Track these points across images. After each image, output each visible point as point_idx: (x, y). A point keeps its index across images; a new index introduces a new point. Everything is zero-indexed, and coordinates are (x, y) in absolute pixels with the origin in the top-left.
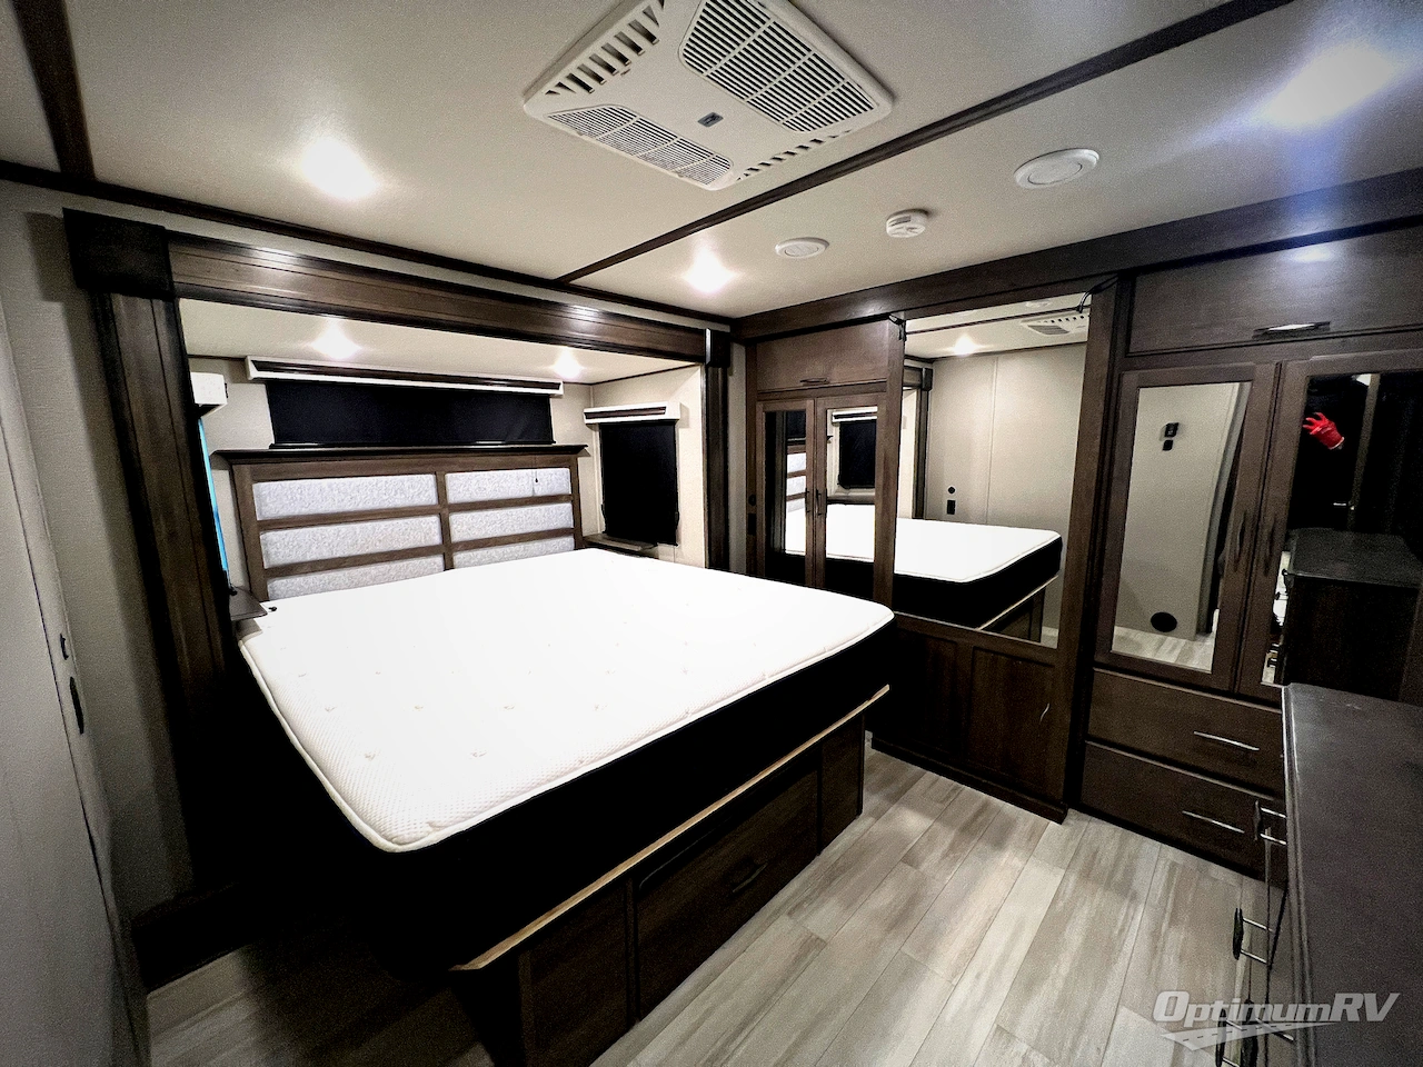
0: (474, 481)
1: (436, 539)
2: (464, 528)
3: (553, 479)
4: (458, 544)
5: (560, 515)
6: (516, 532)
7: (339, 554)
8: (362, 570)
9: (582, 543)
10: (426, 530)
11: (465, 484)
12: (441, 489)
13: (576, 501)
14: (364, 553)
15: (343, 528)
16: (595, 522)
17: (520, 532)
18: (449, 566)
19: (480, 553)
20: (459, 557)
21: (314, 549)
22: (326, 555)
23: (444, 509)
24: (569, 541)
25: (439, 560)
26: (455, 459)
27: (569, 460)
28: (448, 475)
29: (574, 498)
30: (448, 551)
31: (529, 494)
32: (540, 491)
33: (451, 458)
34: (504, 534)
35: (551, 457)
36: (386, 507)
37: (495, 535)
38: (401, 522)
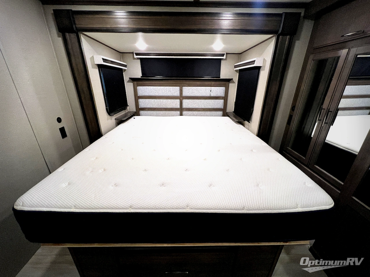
0: (191, 90)
1: (178, 107)
2: (187, 104)
3: (219, 91)
4: (184, 109)
5: (219, 103)
6: (203, 107)
7: (154, 107)
8: (159, 112)
9: (225, 114)
10: (176, 104)
11: (189, 90)
12: (181, 91)
13: (225, 100)
14: (160, 107)
15: (156, 100)
16: (231, 107)
17: (204, 107)
18: (181, 115)
19: (190, 112)
20: (184, 113)
21: (149, 105)
22: (152, 107)
23: (181, 98)
24: (221, 113)
25: (179, 112)
26: (186, 82)
27: (225, 84)
28: (184, 87)
29: (225, 98)
30: (181, 110)
31: (208, 95)
32: (213, 95)
33: (184, 82)
34: (199, 108)
35: (218, 83)
36: (166, 95)
37: (196, 107)
38: (169, 100)
